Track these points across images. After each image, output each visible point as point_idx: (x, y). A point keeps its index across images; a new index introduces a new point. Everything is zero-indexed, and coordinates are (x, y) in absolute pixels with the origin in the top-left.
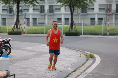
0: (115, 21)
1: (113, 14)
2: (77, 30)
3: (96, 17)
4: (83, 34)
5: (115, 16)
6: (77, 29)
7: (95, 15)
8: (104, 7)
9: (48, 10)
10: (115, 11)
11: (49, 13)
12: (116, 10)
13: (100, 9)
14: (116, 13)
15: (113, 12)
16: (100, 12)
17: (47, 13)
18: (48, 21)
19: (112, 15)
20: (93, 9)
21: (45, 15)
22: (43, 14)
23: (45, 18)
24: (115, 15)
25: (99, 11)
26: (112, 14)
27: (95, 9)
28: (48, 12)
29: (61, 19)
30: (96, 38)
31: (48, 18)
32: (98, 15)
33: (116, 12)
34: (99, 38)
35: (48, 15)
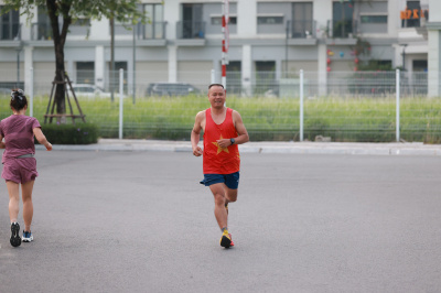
0: (329, 76)
1: (318, 42)
2: (83, 117)
3: (247, 58)
4: (125, 136)
5: (328, 51)
6: (84, 112)
7: (241, 46)
8: (280, 15)
9: (36, 28)
10: (327, 31)
11: (39, 38)
12: (331, 26)
13: (261, 20)
14: (330, 42)
15: (320, 35)
16: (262, 36)
17: (32, 38)
18: (35, 74)
19: (314, 48)
20: (233, 20)
21: (19, 50)
22: (15, 42)
23: (19, 63)
24: (330, 48)
25: (259, 32)
26: (313, 42)
27: (239, 21)
28: (36, 36)
29: (90, 65)
30: (167, 153)
31: (34, 63)
32: (253, 46)
33: (331, 33)
34: (177, 151)
35: (36, 49)
